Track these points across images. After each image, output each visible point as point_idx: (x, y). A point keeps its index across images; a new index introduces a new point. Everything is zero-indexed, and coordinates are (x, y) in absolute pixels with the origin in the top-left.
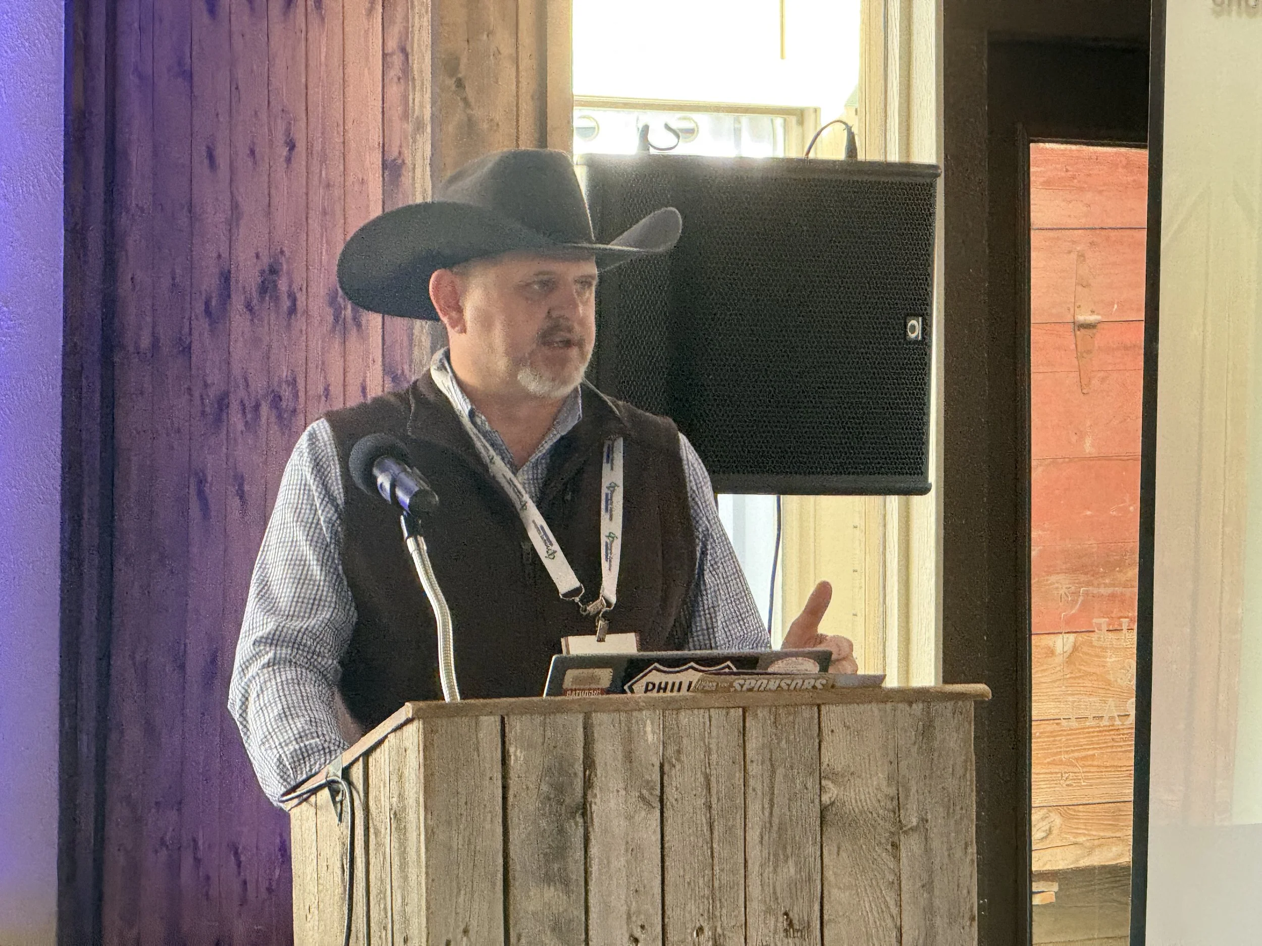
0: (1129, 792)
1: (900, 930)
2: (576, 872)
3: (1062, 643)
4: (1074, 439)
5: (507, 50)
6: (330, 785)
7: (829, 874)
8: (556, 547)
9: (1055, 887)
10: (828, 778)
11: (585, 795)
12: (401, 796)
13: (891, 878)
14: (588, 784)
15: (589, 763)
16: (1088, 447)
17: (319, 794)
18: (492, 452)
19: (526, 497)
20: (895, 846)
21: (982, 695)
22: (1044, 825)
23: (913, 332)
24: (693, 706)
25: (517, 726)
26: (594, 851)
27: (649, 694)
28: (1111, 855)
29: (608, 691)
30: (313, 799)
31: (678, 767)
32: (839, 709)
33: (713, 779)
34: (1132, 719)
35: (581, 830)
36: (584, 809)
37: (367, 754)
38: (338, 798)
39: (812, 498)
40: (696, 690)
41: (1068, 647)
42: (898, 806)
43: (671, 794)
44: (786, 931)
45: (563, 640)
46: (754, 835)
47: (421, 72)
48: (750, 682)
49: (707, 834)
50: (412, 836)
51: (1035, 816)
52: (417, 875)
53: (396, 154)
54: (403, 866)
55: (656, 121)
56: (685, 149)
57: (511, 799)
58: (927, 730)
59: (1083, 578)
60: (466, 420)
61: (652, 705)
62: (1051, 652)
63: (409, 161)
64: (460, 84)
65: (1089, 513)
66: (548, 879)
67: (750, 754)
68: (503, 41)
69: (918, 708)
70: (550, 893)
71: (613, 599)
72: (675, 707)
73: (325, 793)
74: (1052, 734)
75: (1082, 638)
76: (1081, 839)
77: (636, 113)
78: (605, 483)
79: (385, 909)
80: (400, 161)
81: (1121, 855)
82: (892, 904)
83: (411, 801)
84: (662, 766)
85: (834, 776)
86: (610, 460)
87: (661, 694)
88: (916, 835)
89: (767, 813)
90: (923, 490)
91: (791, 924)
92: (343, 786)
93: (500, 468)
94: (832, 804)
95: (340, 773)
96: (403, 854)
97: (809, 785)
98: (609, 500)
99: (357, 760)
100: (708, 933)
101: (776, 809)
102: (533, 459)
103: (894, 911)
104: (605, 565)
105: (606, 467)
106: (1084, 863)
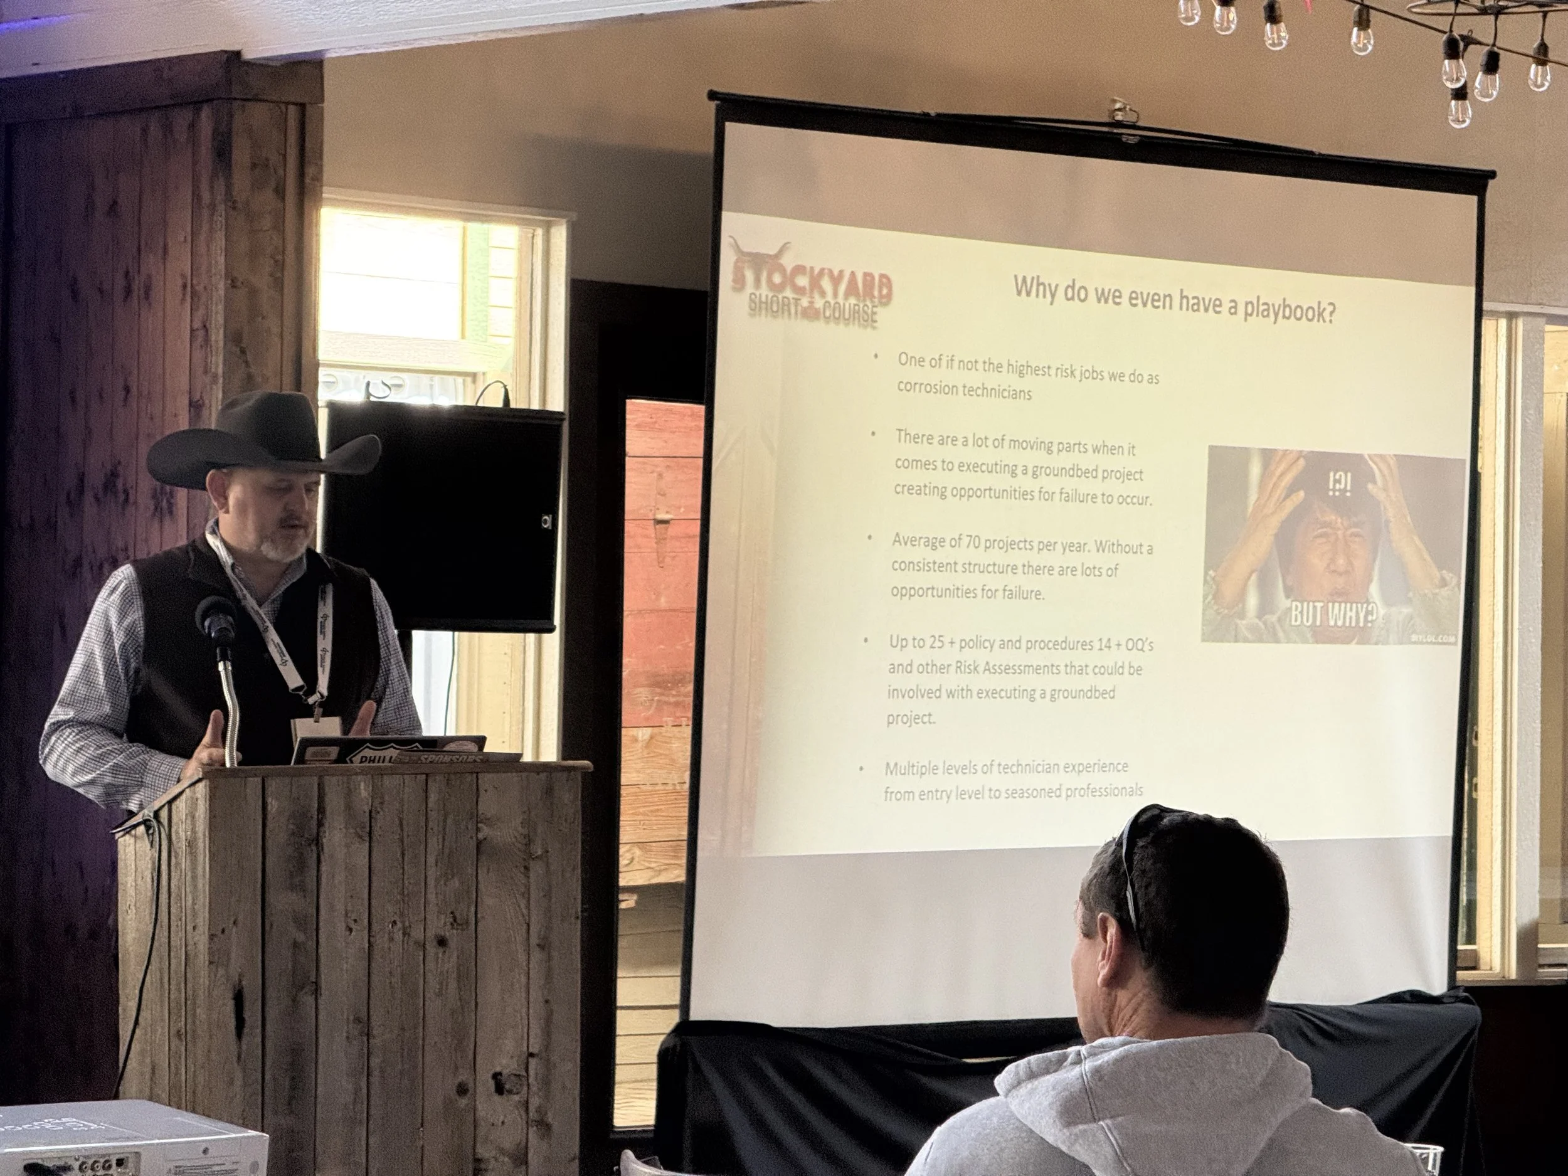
0: (684, 834)
1: (528, 925)
2: (311, 884)
3: (643, 734)
4: (653, 597)
5: (275, 330)
6: (146, 822)
7: (481, 886)
8: (288, 657)
9: (635, 897)
10: (481, 822)
11: (318, 834)
12: (194, 831)
13: (523, 890)
14: (320, 824)
15: (321, 810)
16: (663, 602)
17: (138, 829)
18: (245, 592)
19: (268, 624)
20: (527, 868)
21: (589, 768)
22: (628, 856)
23: (545, 523)
24: (393, 773)
25: (273, 785)
26: (323, 868)
27: (363, 765)
28: (672, 876)
29: (336, 761)
30: (133, 832)
31: (381, 813)
32: (490, 776)
33: (404, 822)
34: (687, 786)
35: (315, 856)
36: (317, 841)
37: (170, 802)
38: (151, 832)
39: (476, 635)
40: (396, 762)
41: (647, 737)
42: (529, 841)
43: (377, 831)
44: (452, 924)
45: (292, 721)
46: (431, 860)
47: (217, 341)
48: (433, 757)
49: (400, 859)
50: (201, 858)
51: (622, 850)
52: (203, 884)
53: (198, 397)
54: (194, 878)
55: (376, 378)
56: (394, 398)
57: (268, 833)
58: (549, 791)
59: (658, 690)
60: (228, 571)
61: (363, 772)
62: (635, 740)
63: (207, 402)
64: (243, 351)
65: (662, 647)
66: (292, 888)
67: (430, 805)
68: (272, 323)
69: (543, 776)
70: (293, 897)
71: (325, 693)
72: (381, 772)
73: (142, 828)
74: (635, 795)
75: (656, 730)
76: (653, 865)
77: (363, 372)
78: (320, 615)
79: (181, 907)
80: (201, 402)
81: (679, 876)
82: (523, 906)
83: (200, 835)
84: (370, 812)
85: (488, 821)
86: (324, 599)
87: (372, 765)
88: (540, 862)
89: (441, 847)
90: (551, 630)
91: (455, 920)
92: (154, 823)
93: (251, 603)
94: (485, 839)
95: (152, 815)
96: (194, 868)
97: (469, 827)
98: (323, 626)
99: (163, 806)
100: (399, 925)
101: (447, 843)
102: (273, 596)
103: (525, 912)
104: (320, 669)
105: (321, 604)
106: (655, 881)
